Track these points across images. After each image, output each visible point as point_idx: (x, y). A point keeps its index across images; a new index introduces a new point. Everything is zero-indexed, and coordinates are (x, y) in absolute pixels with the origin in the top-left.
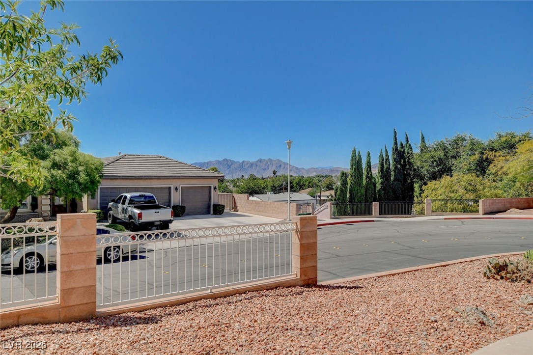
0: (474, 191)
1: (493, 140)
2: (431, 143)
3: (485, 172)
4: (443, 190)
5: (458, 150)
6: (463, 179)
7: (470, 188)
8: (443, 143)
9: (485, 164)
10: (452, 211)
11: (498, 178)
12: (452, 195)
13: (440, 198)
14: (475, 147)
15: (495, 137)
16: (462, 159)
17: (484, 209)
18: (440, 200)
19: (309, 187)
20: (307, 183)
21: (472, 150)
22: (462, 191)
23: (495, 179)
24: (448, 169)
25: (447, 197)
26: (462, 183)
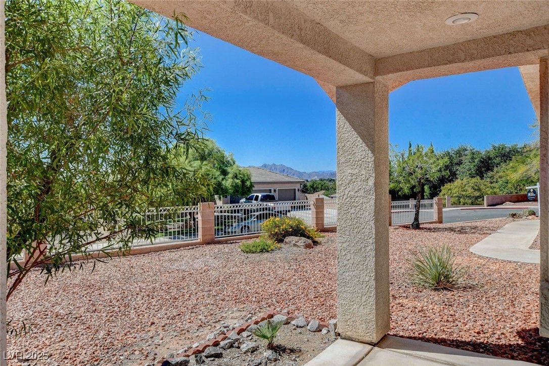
0: (479, 190)
1: (488, 150)
2: (438, 152)
3: (483, 176)
4: (456, 190)
5: (461, 158)
6: (471, 182)
7: (476, 188)
8: (449, 153)
9: (483, 169)
10: (464, 204)
11: (495, 180)
12: (464, 193)
13: (455, 195)
14: (475, 156)
15: (490, 148)
16: (464, 166)
17: (487, 203)
18: (455, 197)
19: (322, 190)
20: (320, 186)
21: (473, 158)
22: (470, 190)
23: (492, 181)
24: (453, 173)
25: (460, 194)
26: (470, 184)
